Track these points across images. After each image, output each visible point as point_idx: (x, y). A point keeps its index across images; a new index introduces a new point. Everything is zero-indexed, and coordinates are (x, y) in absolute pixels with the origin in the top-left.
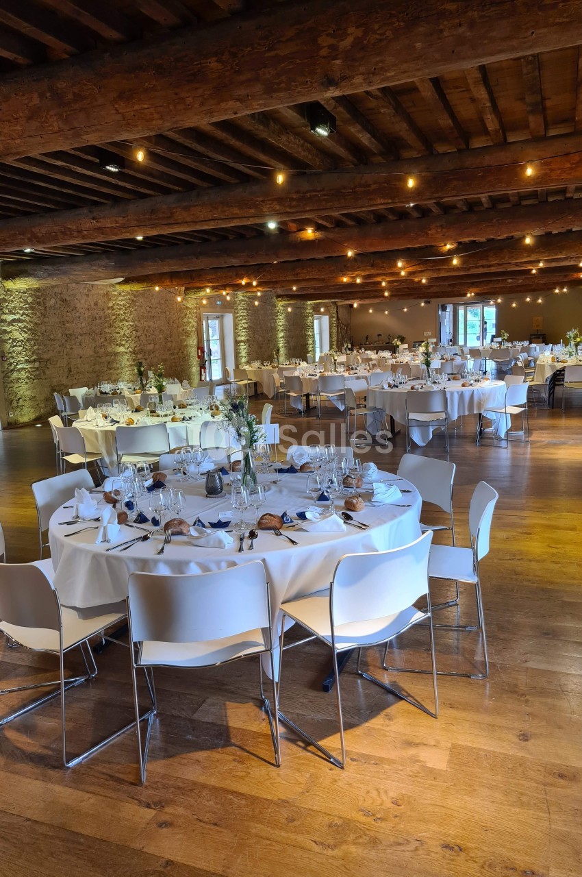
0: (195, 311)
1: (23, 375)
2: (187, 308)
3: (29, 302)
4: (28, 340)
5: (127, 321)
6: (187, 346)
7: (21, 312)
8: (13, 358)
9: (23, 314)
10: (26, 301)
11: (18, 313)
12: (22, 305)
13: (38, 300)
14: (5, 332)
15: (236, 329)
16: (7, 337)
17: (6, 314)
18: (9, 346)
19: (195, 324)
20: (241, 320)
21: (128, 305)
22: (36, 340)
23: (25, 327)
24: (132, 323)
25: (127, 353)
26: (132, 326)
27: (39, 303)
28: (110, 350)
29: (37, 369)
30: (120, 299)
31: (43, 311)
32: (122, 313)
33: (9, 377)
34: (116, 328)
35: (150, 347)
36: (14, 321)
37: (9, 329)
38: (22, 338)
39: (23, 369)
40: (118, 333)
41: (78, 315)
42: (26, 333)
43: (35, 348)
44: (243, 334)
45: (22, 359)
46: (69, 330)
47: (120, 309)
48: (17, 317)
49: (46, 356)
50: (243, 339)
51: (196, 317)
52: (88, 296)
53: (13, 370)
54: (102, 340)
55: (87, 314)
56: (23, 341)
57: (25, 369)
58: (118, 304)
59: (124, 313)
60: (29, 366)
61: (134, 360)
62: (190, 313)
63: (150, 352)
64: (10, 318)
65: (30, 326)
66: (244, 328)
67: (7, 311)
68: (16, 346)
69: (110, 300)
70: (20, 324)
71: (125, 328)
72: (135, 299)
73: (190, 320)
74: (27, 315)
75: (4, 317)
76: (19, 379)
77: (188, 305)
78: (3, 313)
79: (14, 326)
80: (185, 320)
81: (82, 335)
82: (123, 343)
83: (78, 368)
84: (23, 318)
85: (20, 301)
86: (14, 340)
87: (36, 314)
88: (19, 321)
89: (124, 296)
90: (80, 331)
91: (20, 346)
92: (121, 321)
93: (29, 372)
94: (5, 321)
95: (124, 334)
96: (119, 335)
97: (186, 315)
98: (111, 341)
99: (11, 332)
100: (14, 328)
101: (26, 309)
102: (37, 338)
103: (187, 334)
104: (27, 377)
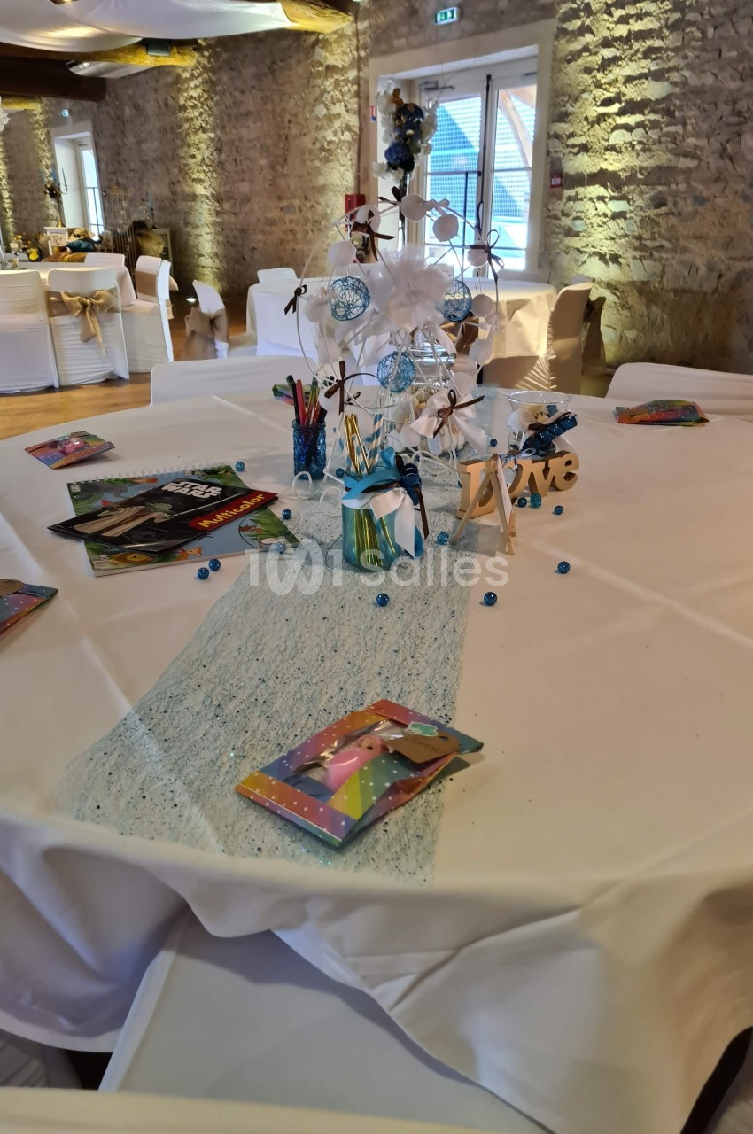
0: (352, 74)
2: (331, 69)
5: (204, 131)
6: (322, 189)
15: (563, 117)
19: (354, 121)
20: (606, 64)
21: (206, 96)
24: (212, 135)
25: (207, 198)
26: (212, 140)
28: (187, 189)
30: (192, 84)
32: (197, 114)
34: (189, 146)
35: (244, 187)
40: (193, 156)
44: (618, 138)
47: (195, 107)
50: (612, 163)
51: (357, 94)
54: (176, 171)
58: (192, 97)
59: (201, 114)
61: (218, 213)
62: (337, 83)
63: (247, 199)
66: (632, 107)
69: (179, 90)
71: (203, 146)
72: (214, 78)
73: (338, 108)
77: (331, 60)
80: (321, 111)
82: (202, 176)
89: (199, 75)
92: (196, 132)
95: (203, 159)
96: (194, 160)
97: (324, 92)
98: (184, 171)
103: (327, 154)
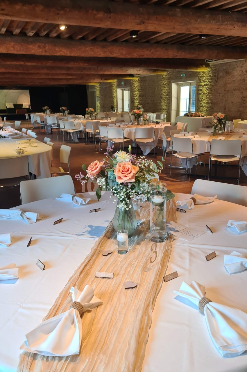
1: (205, 109)
3: (211, 76)
4: (209, 93)
7: (207, 81)
8: (202, 101)
9: (208, 82)
10: (210, 76)
11: (206, 81)
12: (208, 77)
13: (215, 74)
14: (201, 90)
16: (201, 92)
17: (202, 82)
18: (201, 96)
22: (212, 93)
23: (208, 88)
27: (215, 76)
29: (210, 107)
31: (216, 80)
33: (199, 109)
36: (205, 85)
37: (202, 89)
38: (206, 93)
39: (205, 106)
41: (234, 79)
42: (208, 90)
43: (211, 97)
45: (205, 102)
46: (228, 88)
48: (206, 83)
49: (215, 101)
52: (242, 67)
53: (201, 106)
55: (240, 78)
56: (207, 94)
57: (206, 106)
60: (207, 105)
64: (203, 84)
65: (210, 87)
67: (202, 81)
68: (204, 96)
70: (206, 86)
74: (210, 82)
75: (201, 84)
76: (203, 110)
78: (201, 82)
79: (204, 87)
81: (235, 90)
83: (229, 108)
84: (208, 83)
85: (208, 76)
86: (204, 94)
87: (213, 81)
88: (207, 85)
90: (234, 88)
91: (205, 96)
93: (208, 108)
94: (202, 85)
99: (203, 90)
100: (204, 88)
101: (210, 79)
102: (212, 92)
104: (206, 110)
